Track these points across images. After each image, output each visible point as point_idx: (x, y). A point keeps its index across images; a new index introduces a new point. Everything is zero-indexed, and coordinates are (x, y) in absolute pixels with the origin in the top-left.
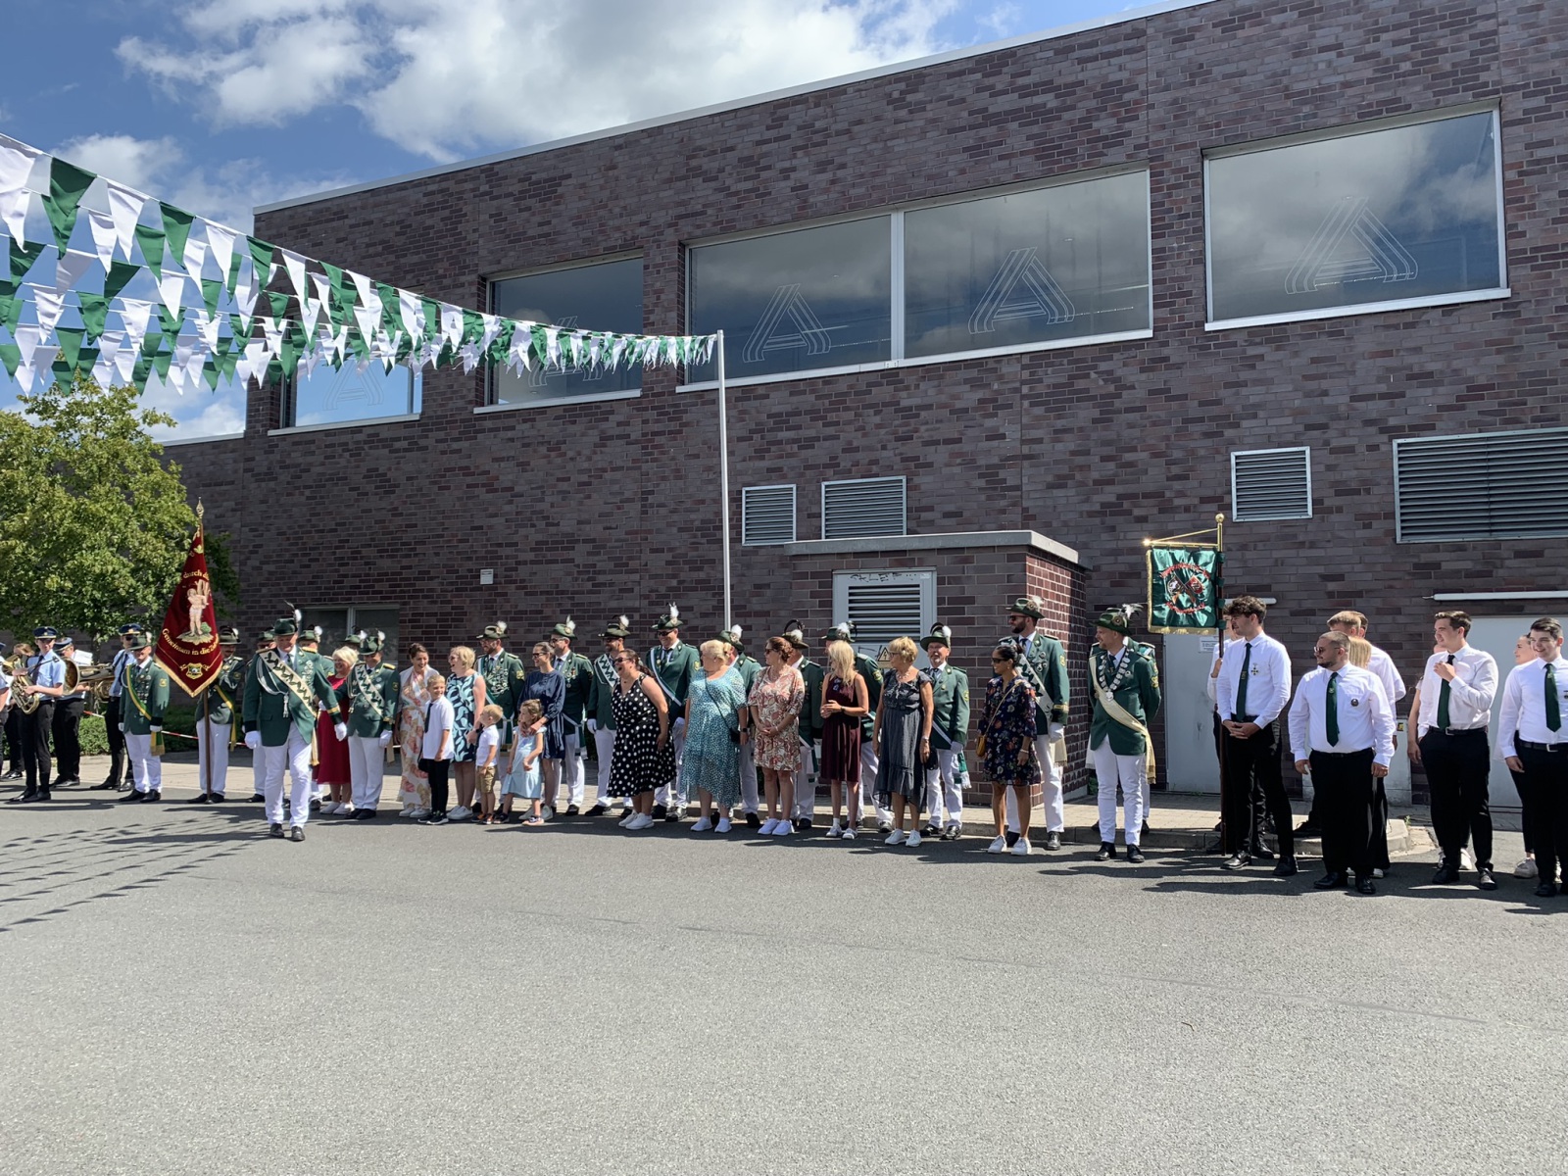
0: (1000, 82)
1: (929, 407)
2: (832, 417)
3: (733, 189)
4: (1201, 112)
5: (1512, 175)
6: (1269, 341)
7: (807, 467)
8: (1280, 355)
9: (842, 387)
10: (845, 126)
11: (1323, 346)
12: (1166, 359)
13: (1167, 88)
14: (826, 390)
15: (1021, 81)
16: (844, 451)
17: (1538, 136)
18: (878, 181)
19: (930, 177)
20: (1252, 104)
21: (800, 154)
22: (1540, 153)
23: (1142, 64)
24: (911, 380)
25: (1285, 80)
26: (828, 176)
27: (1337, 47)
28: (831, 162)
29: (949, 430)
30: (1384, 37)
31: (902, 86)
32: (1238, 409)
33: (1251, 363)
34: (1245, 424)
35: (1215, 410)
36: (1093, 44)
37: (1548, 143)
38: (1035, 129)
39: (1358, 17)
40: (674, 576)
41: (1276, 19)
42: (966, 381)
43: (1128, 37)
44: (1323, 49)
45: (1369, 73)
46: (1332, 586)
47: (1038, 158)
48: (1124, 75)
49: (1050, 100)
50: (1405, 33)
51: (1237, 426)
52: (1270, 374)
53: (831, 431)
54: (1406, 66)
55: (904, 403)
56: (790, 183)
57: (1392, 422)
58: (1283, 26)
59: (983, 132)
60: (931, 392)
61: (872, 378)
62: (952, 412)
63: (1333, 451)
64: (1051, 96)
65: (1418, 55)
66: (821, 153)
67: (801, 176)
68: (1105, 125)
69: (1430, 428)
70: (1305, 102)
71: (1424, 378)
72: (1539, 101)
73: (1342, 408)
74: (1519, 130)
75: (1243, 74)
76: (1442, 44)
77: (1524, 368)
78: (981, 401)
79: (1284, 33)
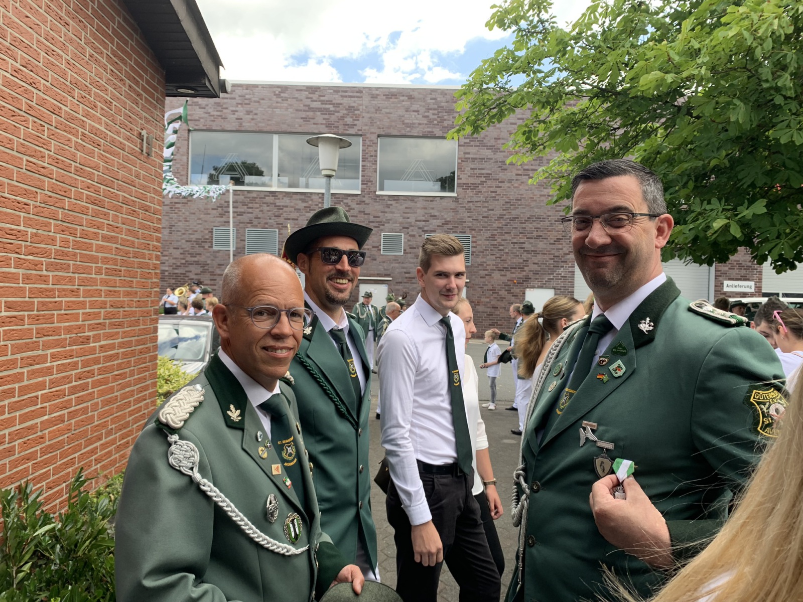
0: (315, 97)
1: (287, 206)
2: (250, 205)
3: (212, 114)
4: (378, 123)
5: (460, 161)
6: (394, 200)
7: (240, 223)
8: (397, 205)
9: (254, 195)
10: (257, 99)
11: (409, 204)
12: (364, 201)
13: (368, 113)
14: (249, 195)
15: (322, 98)
16: (255, 218)
17: (467, 151)
18: (270, 122)
19: (289, 125)
20: (393, 124)
21: (239, 106)
22: (467, 156)
23: (361, 102)
24: (280, 196)
25: (403, 118)
26: (251, 117)
27: (417, 111)
28: (252, 112)
29: (294, 215)
30: (431, 111)
31: (280, 90)
32: (384, 220)
33: (389, 206)
34: (386, 225)
35: (378, 220)
36: (346, 92)
37: (469, 153)
38: (326, 116)
39: (423, 104)
40: (183, 259)
41: (402, 98)
42: (300, 199)
43: (357, 92)
44: (414, 111)
45: (425, 122)
46: (407, 275)
47: (327, 127)
48: (355, 105)
49: (331, 108)
50: (436, 112)
51: (383, 225)
52: (393, 210)
53: (250, 210)
54: (435, 122)
55: (278, 204)
56: (236, 116)
57: (426, 229)
58: (403, 101)
59: (308, 113)
60: (288, 201)
61: (266, 193)
62: (295, 209)
63: (410, 236)
64: (331, 106)
65: (439, 119)
66: (248, 108)
67: (240, 114)
68: (349, 120)
69: (434, 231)
70: (408, 127)
71: (434, 217)
72: (467, 141)
73: (413, 224)
74: (462, 148)
75: (391, 113)
76: (445, 117)
77: (459, 217)
78: (305, 207)
79: (404, 103)
